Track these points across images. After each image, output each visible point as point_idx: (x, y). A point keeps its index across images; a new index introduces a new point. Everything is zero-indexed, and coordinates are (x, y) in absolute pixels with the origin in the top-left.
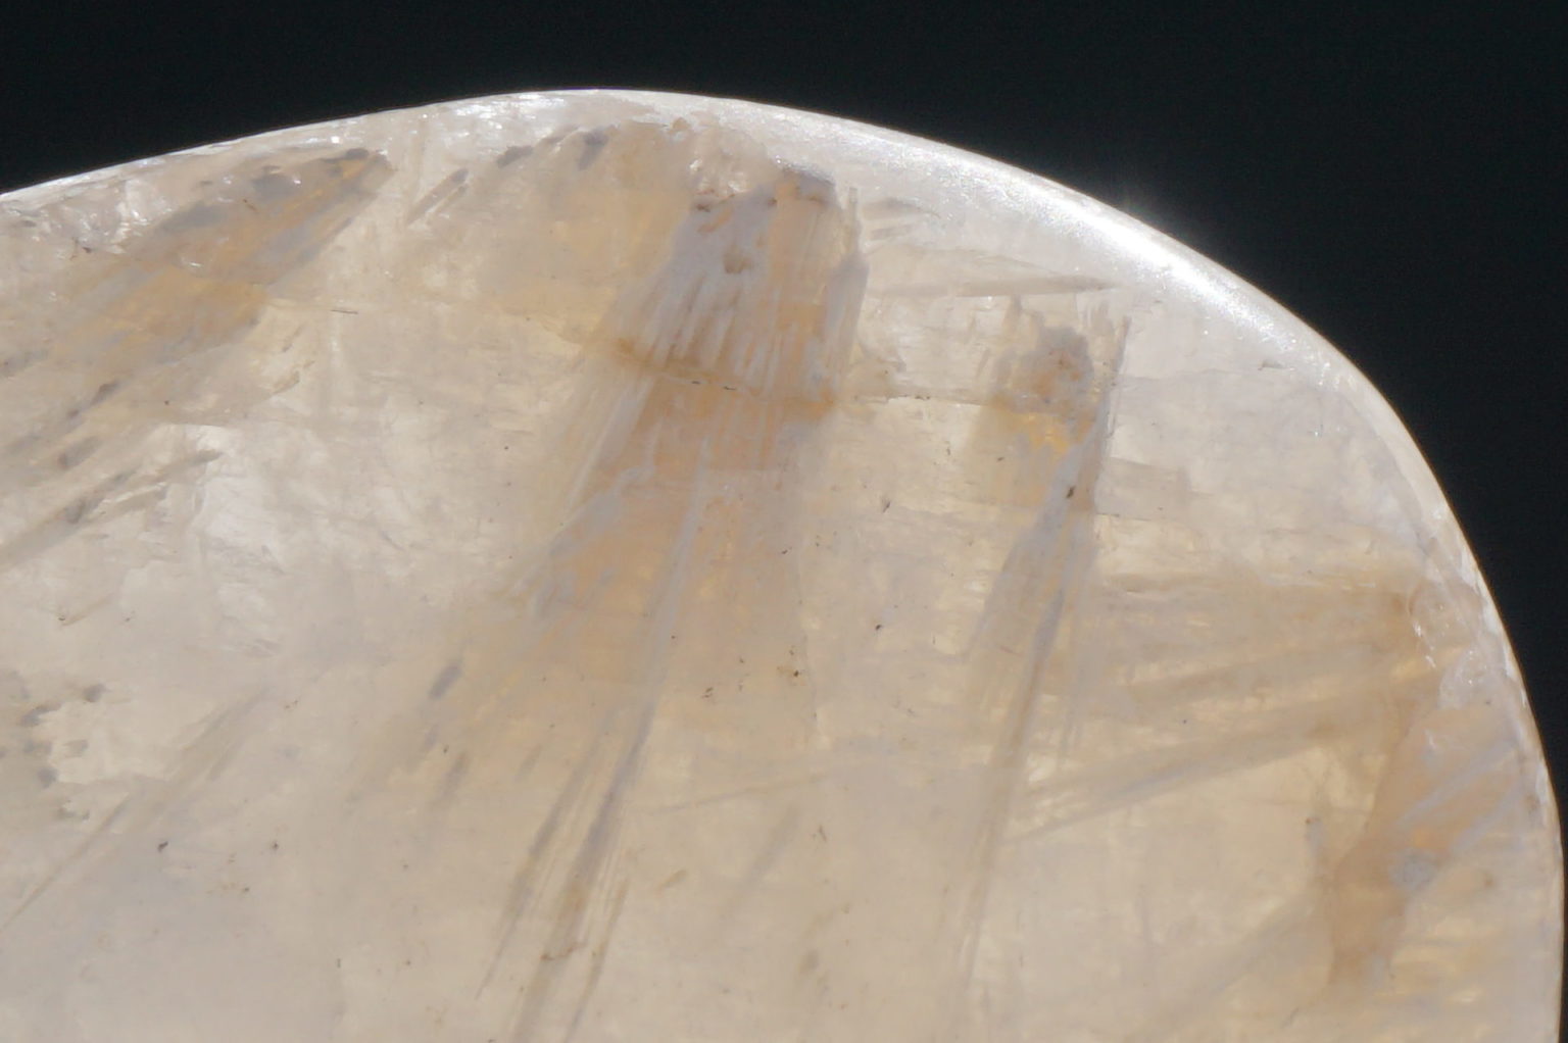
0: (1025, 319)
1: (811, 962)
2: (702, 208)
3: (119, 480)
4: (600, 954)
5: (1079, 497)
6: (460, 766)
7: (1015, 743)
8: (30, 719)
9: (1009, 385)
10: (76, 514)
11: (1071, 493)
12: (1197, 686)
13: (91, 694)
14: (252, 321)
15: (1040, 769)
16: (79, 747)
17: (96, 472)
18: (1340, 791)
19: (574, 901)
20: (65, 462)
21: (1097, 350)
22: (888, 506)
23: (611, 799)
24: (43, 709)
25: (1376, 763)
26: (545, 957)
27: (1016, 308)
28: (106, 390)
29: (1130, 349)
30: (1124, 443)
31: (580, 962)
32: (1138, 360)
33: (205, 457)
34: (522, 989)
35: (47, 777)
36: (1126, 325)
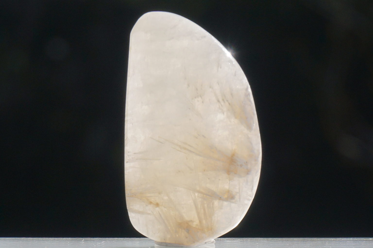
1: (179, 171)
2: (247, 162)
3: (222, 105)
5: (220, 199)
6: (197, 138)
7: (199, 192)
8: (201, 96)
9: (230, 192)
10: (219, 101)
11: (221, 198)
12: (204, 210)
13: (203, 102)
14: (236, 118)
15: (196, 194)
16: (198, 101)
17: (222, 103)
18: (195, 223)
19: (185, 149)
20: (223, 100)
21: (233, 201)
22: (219, 180)
23: (194, 152)
24: (201, 98)
26: (180, 146)
27: (237, 193)
28: (229, 104)
30: (225, 203)
31: (180, 149)
32: (233, 205)
33: (223, 113)
34: (177, 143)
35: (195, 98)
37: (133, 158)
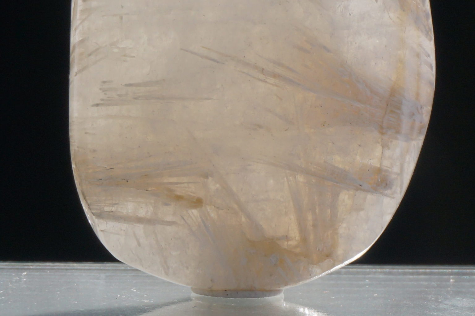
0: (396, 176)
1: (260, 126)
4: (265, 81)
5: (360, 188)
6: (307, 52)
9: (383, 173)
11: (360, 185)
15: (301, 179)
18: (293, 243)
19: (275, 76)
21: (388, 192)
22: (360, 146)
25: (298, 250)
26: (263, 69)
27: (398, 174)
29: (389, 199)
30: (370, 197)
31: (261, 76)
34: (256, 64)
36: (393, 198)
37: (119, 96)
